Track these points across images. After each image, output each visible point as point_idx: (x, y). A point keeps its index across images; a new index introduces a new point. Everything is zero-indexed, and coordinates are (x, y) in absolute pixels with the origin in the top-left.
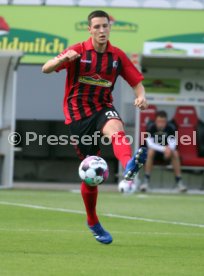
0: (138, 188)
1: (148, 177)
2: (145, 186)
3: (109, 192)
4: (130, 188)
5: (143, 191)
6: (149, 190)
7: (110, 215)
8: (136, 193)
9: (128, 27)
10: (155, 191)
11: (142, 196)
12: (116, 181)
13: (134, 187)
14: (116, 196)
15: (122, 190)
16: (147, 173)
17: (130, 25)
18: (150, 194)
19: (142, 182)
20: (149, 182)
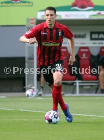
0: (37, 94)
1: (42, 88)
2: (41, 93)
3: (21, 97)
4: (33, 95)
5: (40, 95)
6: (43, 95)
7: (22, 110)
8: (36, 97)
9: (27, 4)
10: (46, 95)
11: (39, 98)
12: (24, 91)
13: (35, 93)
14: (25, 99)
15: (28, 95)
16: (42, 85)
17: (29, 2)
18: (44, 97)
19: (39, 91)
20: (43, 90)
